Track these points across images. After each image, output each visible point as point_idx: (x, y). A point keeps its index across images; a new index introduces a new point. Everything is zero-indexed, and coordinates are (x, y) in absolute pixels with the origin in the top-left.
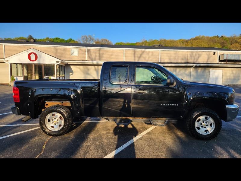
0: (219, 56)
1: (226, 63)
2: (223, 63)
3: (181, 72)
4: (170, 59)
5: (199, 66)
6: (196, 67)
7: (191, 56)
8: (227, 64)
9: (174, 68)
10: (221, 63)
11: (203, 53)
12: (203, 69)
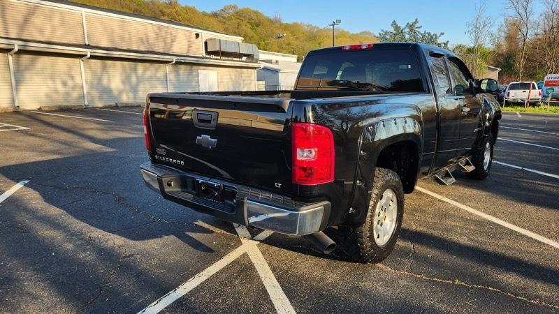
0: (206, 43)
1: (219, 58)
2: (214, 57)
3: (148, 74)
4: (112, 40)
5: (183, 61)
6: (178, 63)
7: (157, 36)
8: (221, 59)
9: (132, 64)
10: (211, 56)
11: (180, 31)
12: (188, 67)
